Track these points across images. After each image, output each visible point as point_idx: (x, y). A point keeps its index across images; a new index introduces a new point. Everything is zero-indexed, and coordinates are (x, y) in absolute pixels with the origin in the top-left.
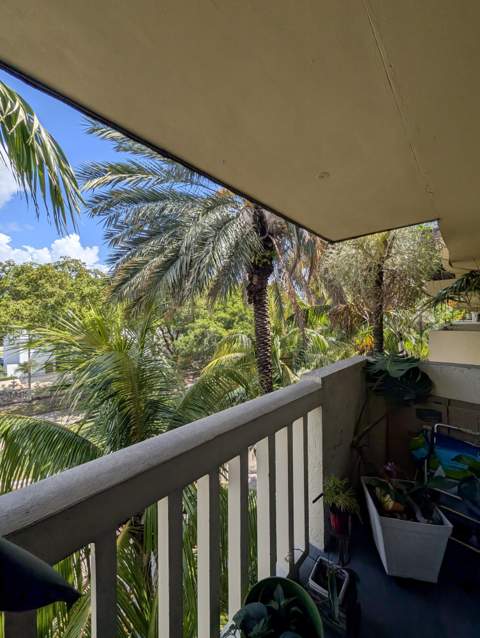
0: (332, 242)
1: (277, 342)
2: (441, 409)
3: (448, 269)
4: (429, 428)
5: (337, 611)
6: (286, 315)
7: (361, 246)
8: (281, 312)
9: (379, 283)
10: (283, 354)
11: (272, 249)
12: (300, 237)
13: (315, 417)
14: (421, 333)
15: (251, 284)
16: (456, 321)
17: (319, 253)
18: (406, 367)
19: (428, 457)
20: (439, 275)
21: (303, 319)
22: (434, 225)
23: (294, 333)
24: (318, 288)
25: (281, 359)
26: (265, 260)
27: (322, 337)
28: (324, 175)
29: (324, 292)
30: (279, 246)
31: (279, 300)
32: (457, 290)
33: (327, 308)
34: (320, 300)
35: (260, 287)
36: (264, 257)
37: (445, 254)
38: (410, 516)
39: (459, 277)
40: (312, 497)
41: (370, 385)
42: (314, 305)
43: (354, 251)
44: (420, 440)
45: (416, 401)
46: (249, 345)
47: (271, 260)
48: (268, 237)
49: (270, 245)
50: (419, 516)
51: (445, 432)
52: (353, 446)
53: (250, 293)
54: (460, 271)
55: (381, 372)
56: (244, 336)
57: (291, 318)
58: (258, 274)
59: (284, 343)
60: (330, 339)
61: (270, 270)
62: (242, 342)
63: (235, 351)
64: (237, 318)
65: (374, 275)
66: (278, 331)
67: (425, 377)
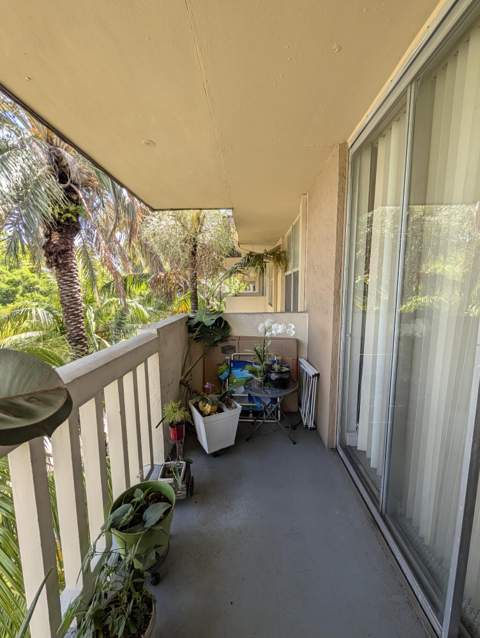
0: (153, 210)
1: (90, 314)
2: (234, 343)
3: (237, 249)
4: (228, 358)
5: (180, 484)
6: (100, 284)
7: (179, 219)
8: (93, 280)
9: (194, 254)
10: (97, 328)
11: (77, 202)
12: (118, 197)
13: (153, 362)
14: (221, 300)
15: (49, 243)
16: (241, 291)
17: (139, 219)
18: (215, 317)
19: (229, 376)
20: (233, 254)
21: (121, 287)
22: (230, 213)
23: (109, 304)
24: (135, 256)
25: (96, 333)
26: (69, 215)
27: (140, 306)
28: (150, 143)
29: (141, 260)
30: (87, 200)
31: (89, 265)
32: (243, 265)
33: (146, 276)
34: (137, 269)
35: (63, 247)
36: (67, 211)
37: (236, 237)
38: (220, 410)
39: (243, 255)
40: (154, 425)
41: (191, 335)
42: (131, 273)
43: (173, 222)
44: (224, 367)
45: (221, 341)
46: (50, 320)
47: (77, 216)
48: (70, 187)
49: (75, 198)
50: (225, 409)
51: (237, 359)
52: (181, 383)
53: (49, 254)
54: (244, 251)
55: (199, 323)
56: (40, 310)
57: (107, 286)
58: (60, 231)
59: (98, 315)
60: (149, 308)
61: (76, 229)
62: (38, 317)
63: (27, 330)
64: (20, 287)
65: (190, 247)
66: (91, 301)
67: (226, 323)
